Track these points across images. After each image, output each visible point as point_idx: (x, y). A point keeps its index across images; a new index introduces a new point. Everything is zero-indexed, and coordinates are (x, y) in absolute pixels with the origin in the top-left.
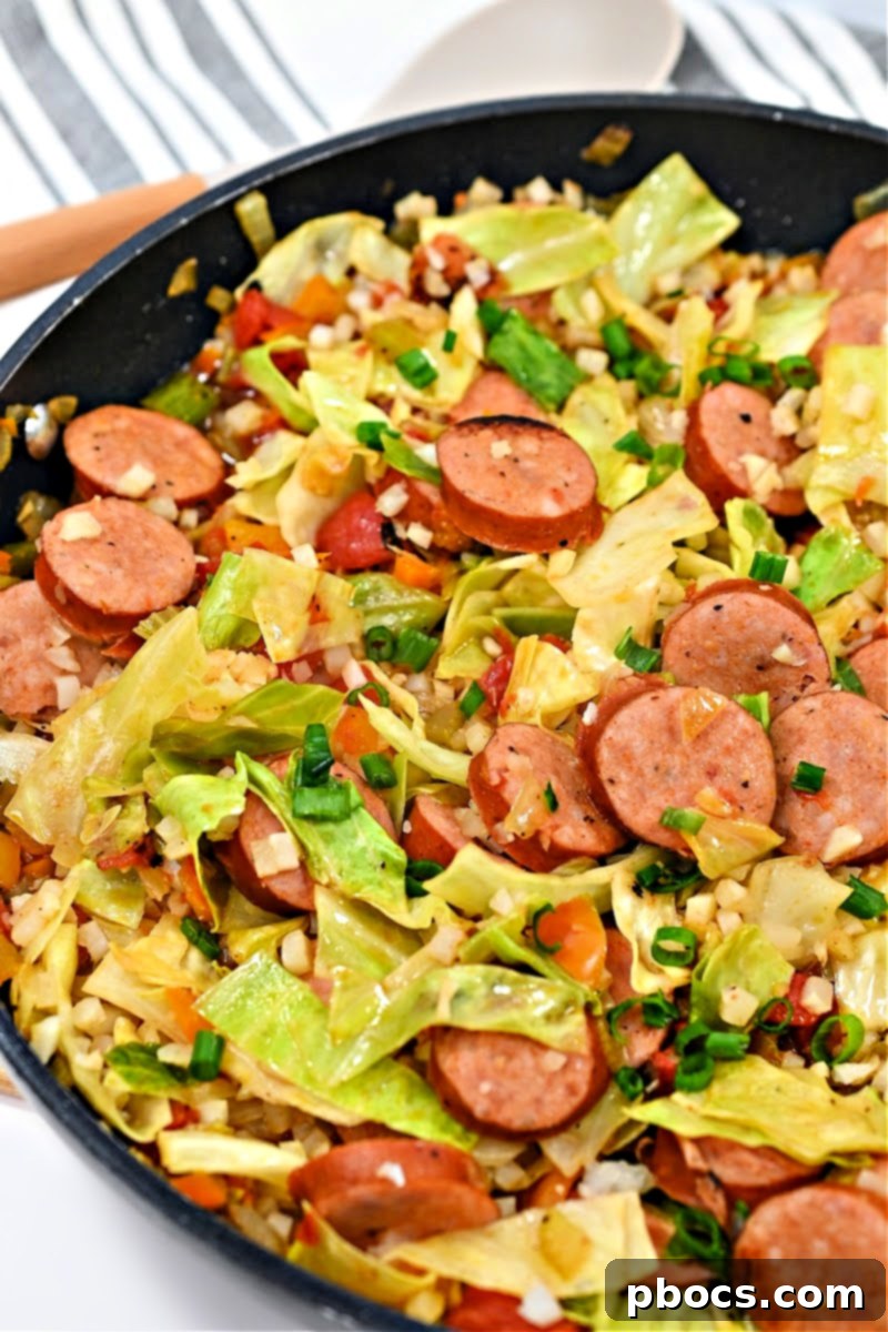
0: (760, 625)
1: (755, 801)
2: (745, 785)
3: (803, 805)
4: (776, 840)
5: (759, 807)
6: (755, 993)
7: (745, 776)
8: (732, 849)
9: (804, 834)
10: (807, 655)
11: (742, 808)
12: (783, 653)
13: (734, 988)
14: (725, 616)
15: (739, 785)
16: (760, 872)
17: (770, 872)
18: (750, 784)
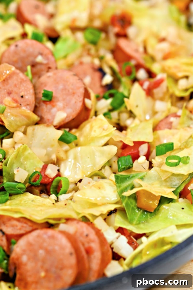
0: (31, 50)
1: (26, 103)
2: (22, 97)
3: (46, 107)
4: (36, 118)
5: (28, 105)
6: (28, 171)
7: (22, 94)
8: (18, 119)
9: (47, 116)
10: (48, 59)
11: (21, 104)
12: (39, 59)
13: (18, 168)
14: (19, 49)
15: (20, 97)
16: (30, 130)
17: (34, 130)
18: (24, 97)
